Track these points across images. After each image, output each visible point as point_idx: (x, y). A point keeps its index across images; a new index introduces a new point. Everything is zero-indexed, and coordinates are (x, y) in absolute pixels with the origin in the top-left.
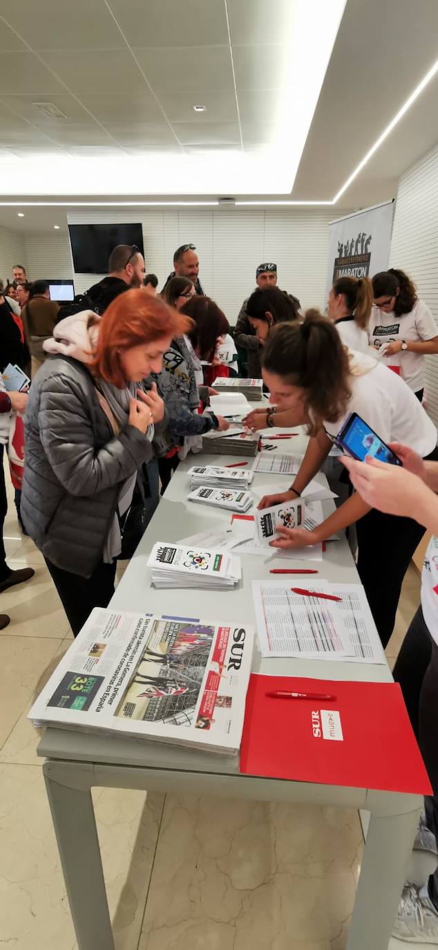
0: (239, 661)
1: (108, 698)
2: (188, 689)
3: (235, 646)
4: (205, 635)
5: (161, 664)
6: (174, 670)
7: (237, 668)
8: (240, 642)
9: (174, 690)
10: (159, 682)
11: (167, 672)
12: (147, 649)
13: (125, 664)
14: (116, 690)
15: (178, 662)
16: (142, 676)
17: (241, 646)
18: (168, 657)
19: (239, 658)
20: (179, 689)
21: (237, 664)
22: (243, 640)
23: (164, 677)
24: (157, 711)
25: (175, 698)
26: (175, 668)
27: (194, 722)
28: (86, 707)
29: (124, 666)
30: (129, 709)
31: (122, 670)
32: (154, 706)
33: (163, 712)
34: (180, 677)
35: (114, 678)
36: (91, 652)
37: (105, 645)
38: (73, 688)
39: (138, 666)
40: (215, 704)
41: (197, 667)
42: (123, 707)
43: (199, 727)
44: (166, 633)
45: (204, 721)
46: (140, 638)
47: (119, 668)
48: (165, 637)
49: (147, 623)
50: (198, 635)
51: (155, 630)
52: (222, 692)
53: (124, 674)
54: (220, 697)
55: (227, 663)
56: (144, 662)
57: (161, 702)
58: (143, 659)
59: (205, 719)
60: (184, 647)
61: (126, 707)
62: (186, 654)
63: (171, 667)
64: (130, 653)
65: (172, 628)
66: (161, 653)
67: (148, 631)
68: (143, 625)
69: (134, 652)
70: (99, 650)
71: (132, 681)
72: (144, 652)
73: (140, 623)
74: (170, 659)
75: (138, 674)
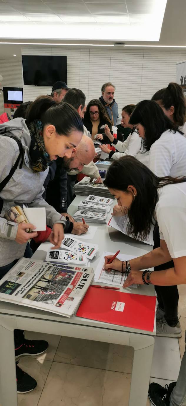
0: (83, 286)
1: (21, 292)
2: (56, 293)
3: (83, 280)
4: (71, 274)
5: (48, 283)
6: (52, 286)
7: (81, 288)
8: (86, 278)
9: (50, 292)
10: (45, 289)
11: (49, 286)
12: (43, 277)
13: (32, 281)
14: (25, 290)
15: (55, 283)
16: (38, 286)
17: (86, 280)
18: (51, 281)
19: (83, 285)
20: (53, 292)
21: (81, 287)
22: (87, 278)
23: (47, 287)
24: (40, 298)
25: (50, 295)
26: (53, 285)
27: (55, 304)
28: (11, 294)
29: (31, 282)
30: (29, 297)
31: (30, 283)
32: (40, 297)
33: (43, 299)
34: (55, 288)
35: (26, 285)
36: (18, 275)
37: (25, 273)
38: (7, 286)
39: (37, 282)
40: (66, 299)
41: (63, 286)
42: (27, 296)
43: (56, 306)
44: (53, 271)
45: (59, 304)
46: (41, 272)
47: (29, 282)
48: (52, 272)
49: (46, 266)
50: (68, 273)
51: (49, 270)
52: (71, 295)
53: (30, 284)
54: (69, 297)
55: (77, 286)
56: (40, 281)
57: (43, 296)
58: (40, 280)
59: (60, 304)
60: (60, 277)
61: (28, 296)
62: (60, 280)
63: (52, 284)
64: (35, 277)
65: (57, 270)
66: (49, 279)
67: (45, 270)
68: (44, 267)
69: (37, 277)
70: (21, 274)
71: (33, 287)
72: (41, 278)
73: (43, 266)
74: (52, 282)
75: (36, 285)
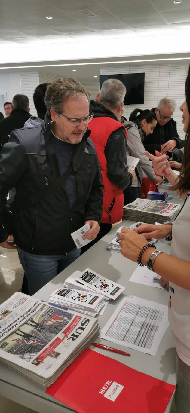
10: (27, 336)
12: (32, 318)
24: (17, 349)
29: (14, 324)
31: (12, 325)
32: (17, 347)
33: (20, 351)
34: (40, 337)
35: (6, 328)
43: (33, 363)
44: (46, 312)
45: (37, 361)
47: (11, 324)
49: (39, 304)
51: (42, 310)
53: (12, 328)
56: (26, 325)
57: (22, 346)
58: (26, 323)
61: (3, 344)
63: (38, 330)
64: (21, 319)
65: (51, 310)
68: (36, 305)
69: (24, 318)
71: (14, 332)
72: (29, 320)
75: (19, 330)
